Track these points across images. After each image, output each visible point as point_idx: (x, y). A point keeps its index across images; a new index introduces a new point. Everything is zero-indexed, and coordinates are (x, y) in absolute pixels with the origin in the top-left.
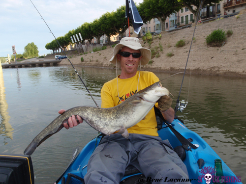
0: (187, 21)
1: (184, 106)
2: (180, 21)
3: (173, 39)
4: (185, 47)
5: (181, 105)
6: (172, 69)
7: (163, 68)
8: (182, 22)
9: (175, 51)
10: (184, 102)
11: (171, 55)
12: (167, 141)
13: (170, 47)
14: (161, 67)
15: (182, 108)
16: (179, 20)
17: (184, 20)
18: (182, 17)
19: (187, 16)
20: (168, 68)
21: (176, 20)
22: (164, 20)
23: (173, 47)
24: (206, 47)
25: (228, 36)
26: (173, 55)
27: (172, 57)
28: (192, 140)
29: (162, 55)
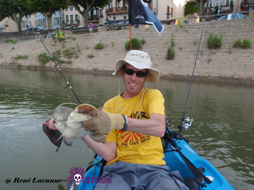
0: (72, 21)
1: (189, 124)
2: (65, 20)
3: (89, 41)
4: (104, 50)
5: (185, 123)
6: (95, 70)
7: (85, 68)
8: (67, 21)
9: (94, 52)
10: (189, 120)
11: (91, 57)
12: (177, 173)
13: (89, 48)
14: (82, 68)
15: (187, 126)
16: (63, 19)
17: (69, 19)
18: (67, 16)
19: (72, 16)
20: (90, 68)
21: (60, 18)
22: (50, 16)
23: (92, 49)
24: (125, 52)
25: (142, 44)
26: (94, 57)
27: (93, 59)
28: (203, 169)
29: (80, 56)
